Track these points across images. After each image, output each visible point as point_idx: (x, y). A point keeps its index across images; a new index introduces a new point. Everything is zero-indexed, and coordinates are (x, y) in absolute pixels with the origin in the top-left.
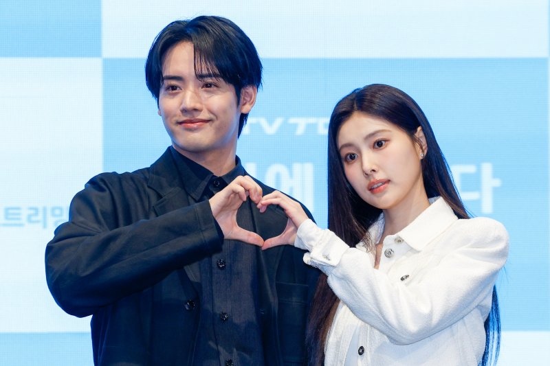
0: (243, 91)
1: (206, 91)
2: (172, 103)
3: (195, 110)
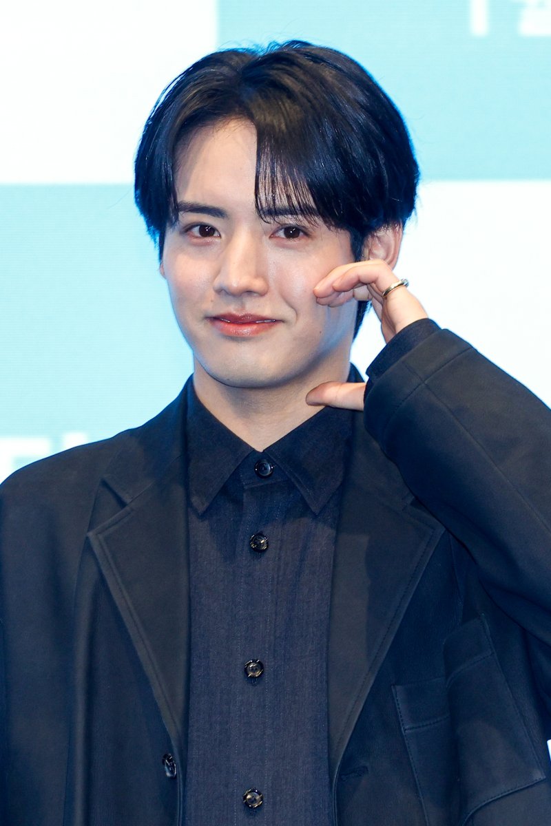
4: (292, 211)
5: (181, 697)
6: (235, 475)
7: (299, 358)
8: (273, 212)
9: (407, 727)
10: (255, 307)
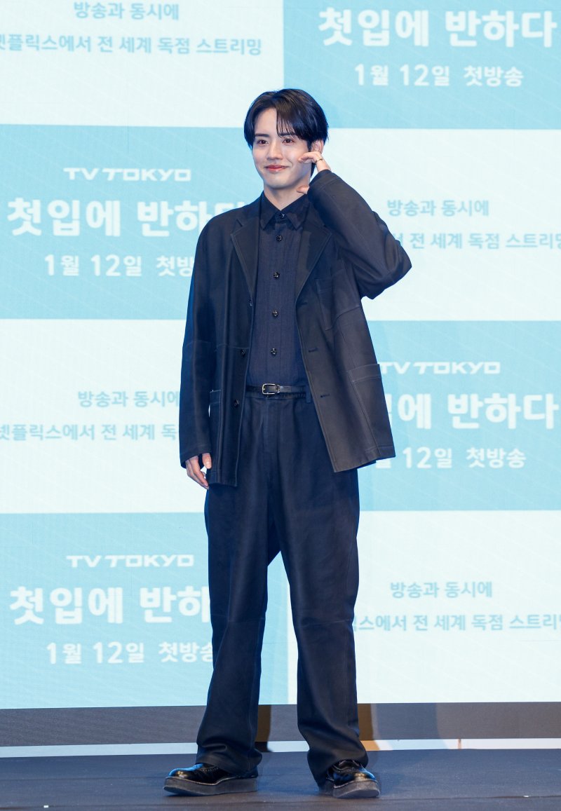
0: (313, 144)
1: (286, 145)
2: (261, 152)
3: (277, 159)
4: (288, 134)
5: (254, 280)
6: (273, 218)
7: (294, 178)
8: (283, 135)
9: (319, 291)
10: (278, 163)
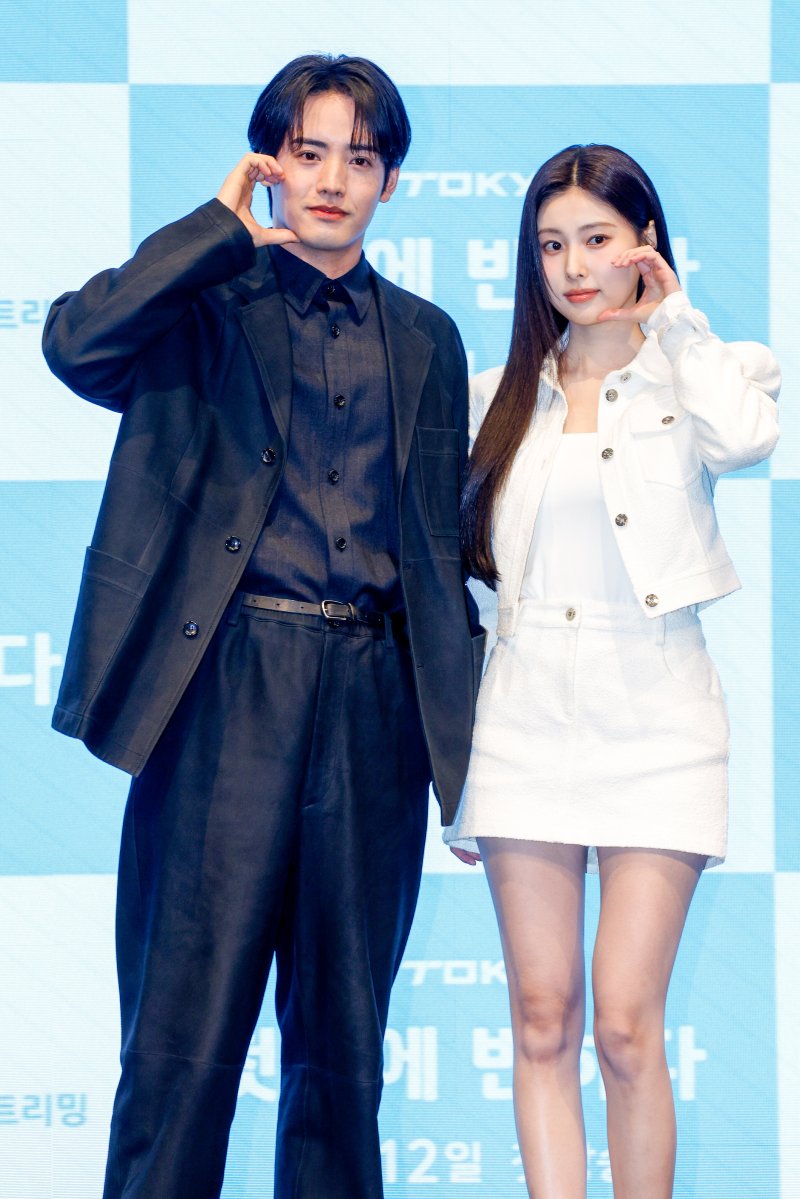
1: (355, 169)
